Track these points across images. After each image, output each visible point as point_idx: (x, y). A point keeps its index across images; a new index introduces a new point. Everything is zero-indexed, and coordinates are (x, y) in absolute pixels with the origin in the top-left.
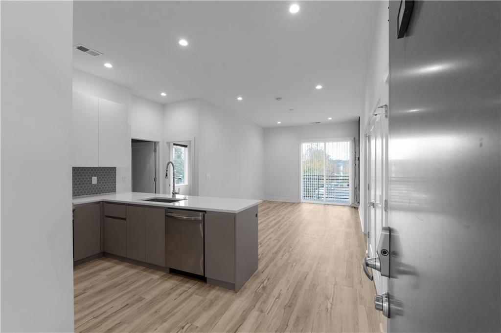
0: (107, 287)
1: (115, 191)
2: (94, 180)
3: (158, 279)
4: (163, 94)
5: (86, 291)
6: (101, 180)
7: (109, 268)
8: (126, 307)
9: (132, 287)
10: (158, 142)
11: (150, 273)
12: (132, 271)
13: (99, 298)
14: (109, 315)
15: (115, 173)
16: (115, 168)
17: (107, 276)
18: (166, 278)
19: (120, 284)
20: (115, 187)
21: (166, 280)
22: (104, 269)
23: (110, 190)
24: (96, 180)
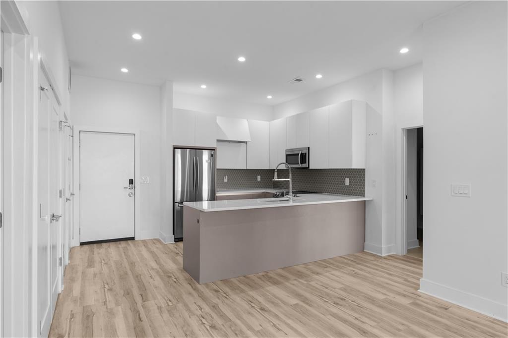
1: (364, 196)
4: (404, 51)
6: (353, 182)
15: (364, 175)
16: (364, 169)
20: (364, 191)
23: (360, 193)
24: (348, 181)
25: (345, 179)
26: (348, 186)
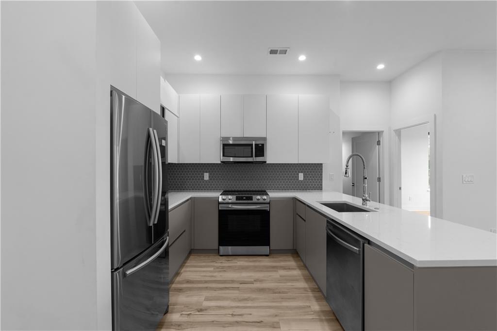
0: (269, 289)
1: (322, 189)
2: (301, 176)
3: (315, 312)
4: (381, 67)
5: (255, 283)
6: (308, 177)
7: (289, 269)
8: (259, 324)
9: (285, 304)
10: (383, 132)
11: (315, 297)
12: (303, 284)
13: (254, 296)
14: (241, 322)
15: (322, 169)
16: (321, 164)
17: (281, 276)
18: (324, 318)
19: (280, 293)
20: (321, 185)
21: (321, 320)
22: (284, 268)
23: (316, 187)
24: (303, 176)
25: (298, 174)
26: (301, 181)
